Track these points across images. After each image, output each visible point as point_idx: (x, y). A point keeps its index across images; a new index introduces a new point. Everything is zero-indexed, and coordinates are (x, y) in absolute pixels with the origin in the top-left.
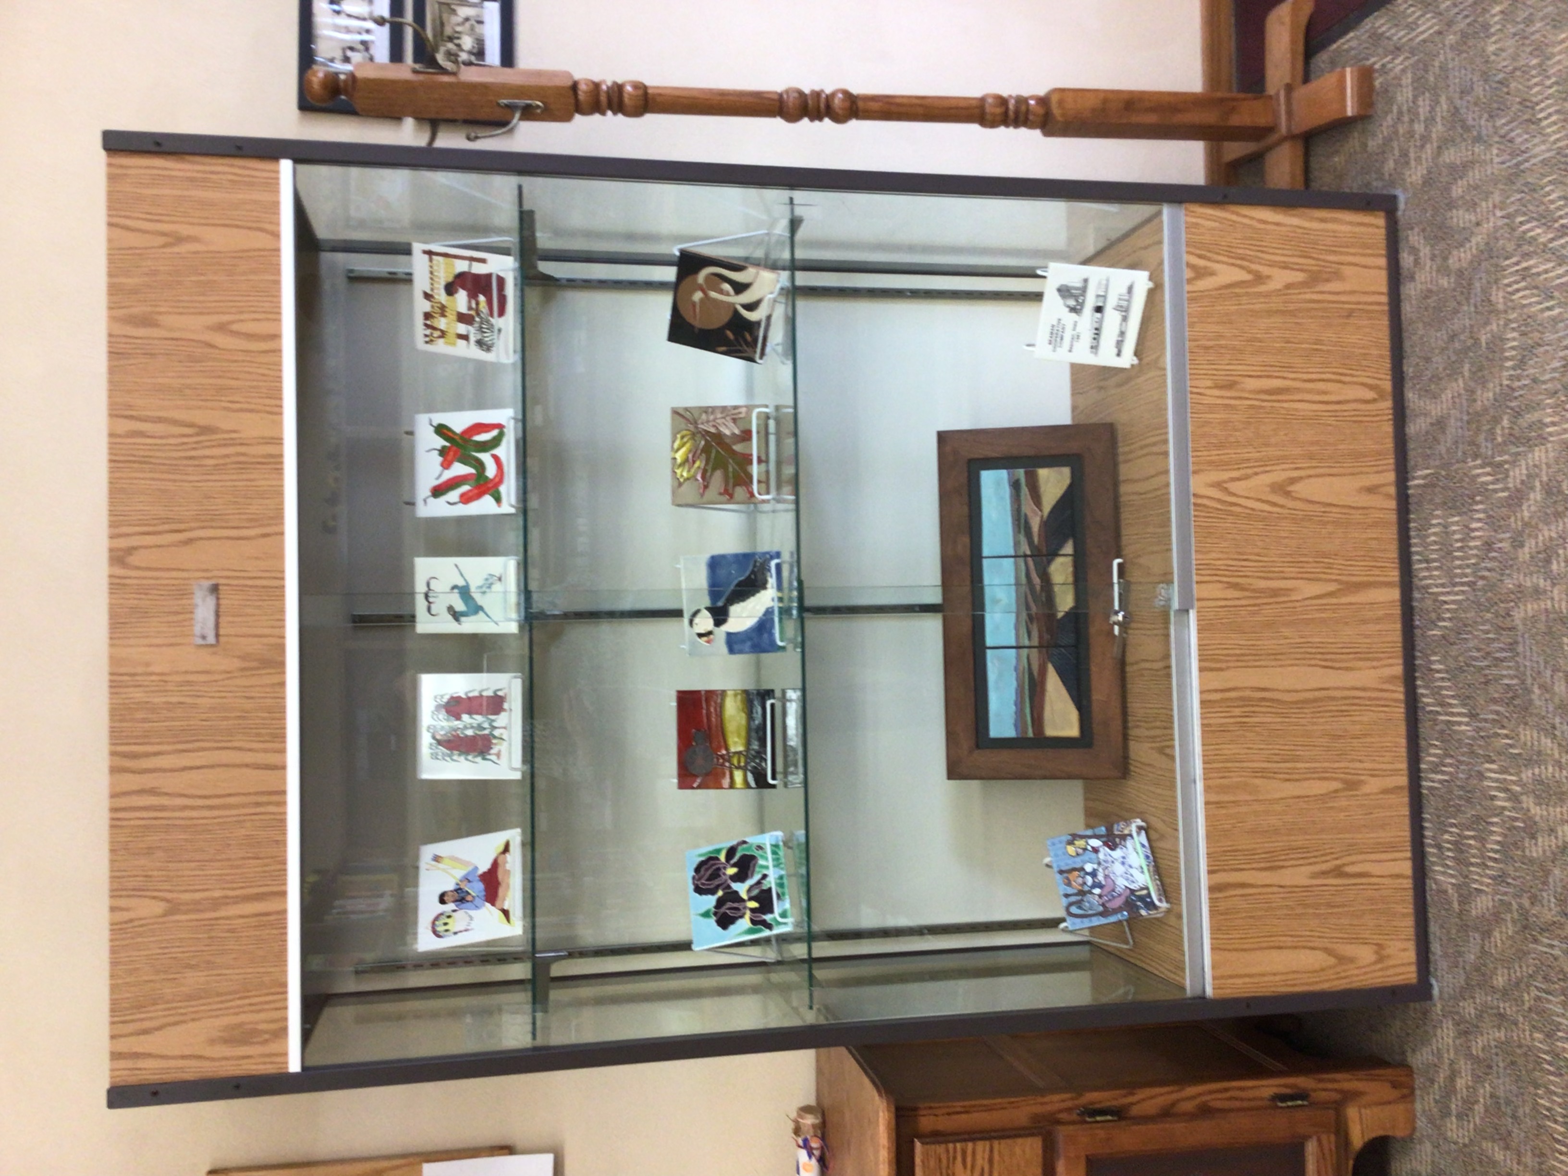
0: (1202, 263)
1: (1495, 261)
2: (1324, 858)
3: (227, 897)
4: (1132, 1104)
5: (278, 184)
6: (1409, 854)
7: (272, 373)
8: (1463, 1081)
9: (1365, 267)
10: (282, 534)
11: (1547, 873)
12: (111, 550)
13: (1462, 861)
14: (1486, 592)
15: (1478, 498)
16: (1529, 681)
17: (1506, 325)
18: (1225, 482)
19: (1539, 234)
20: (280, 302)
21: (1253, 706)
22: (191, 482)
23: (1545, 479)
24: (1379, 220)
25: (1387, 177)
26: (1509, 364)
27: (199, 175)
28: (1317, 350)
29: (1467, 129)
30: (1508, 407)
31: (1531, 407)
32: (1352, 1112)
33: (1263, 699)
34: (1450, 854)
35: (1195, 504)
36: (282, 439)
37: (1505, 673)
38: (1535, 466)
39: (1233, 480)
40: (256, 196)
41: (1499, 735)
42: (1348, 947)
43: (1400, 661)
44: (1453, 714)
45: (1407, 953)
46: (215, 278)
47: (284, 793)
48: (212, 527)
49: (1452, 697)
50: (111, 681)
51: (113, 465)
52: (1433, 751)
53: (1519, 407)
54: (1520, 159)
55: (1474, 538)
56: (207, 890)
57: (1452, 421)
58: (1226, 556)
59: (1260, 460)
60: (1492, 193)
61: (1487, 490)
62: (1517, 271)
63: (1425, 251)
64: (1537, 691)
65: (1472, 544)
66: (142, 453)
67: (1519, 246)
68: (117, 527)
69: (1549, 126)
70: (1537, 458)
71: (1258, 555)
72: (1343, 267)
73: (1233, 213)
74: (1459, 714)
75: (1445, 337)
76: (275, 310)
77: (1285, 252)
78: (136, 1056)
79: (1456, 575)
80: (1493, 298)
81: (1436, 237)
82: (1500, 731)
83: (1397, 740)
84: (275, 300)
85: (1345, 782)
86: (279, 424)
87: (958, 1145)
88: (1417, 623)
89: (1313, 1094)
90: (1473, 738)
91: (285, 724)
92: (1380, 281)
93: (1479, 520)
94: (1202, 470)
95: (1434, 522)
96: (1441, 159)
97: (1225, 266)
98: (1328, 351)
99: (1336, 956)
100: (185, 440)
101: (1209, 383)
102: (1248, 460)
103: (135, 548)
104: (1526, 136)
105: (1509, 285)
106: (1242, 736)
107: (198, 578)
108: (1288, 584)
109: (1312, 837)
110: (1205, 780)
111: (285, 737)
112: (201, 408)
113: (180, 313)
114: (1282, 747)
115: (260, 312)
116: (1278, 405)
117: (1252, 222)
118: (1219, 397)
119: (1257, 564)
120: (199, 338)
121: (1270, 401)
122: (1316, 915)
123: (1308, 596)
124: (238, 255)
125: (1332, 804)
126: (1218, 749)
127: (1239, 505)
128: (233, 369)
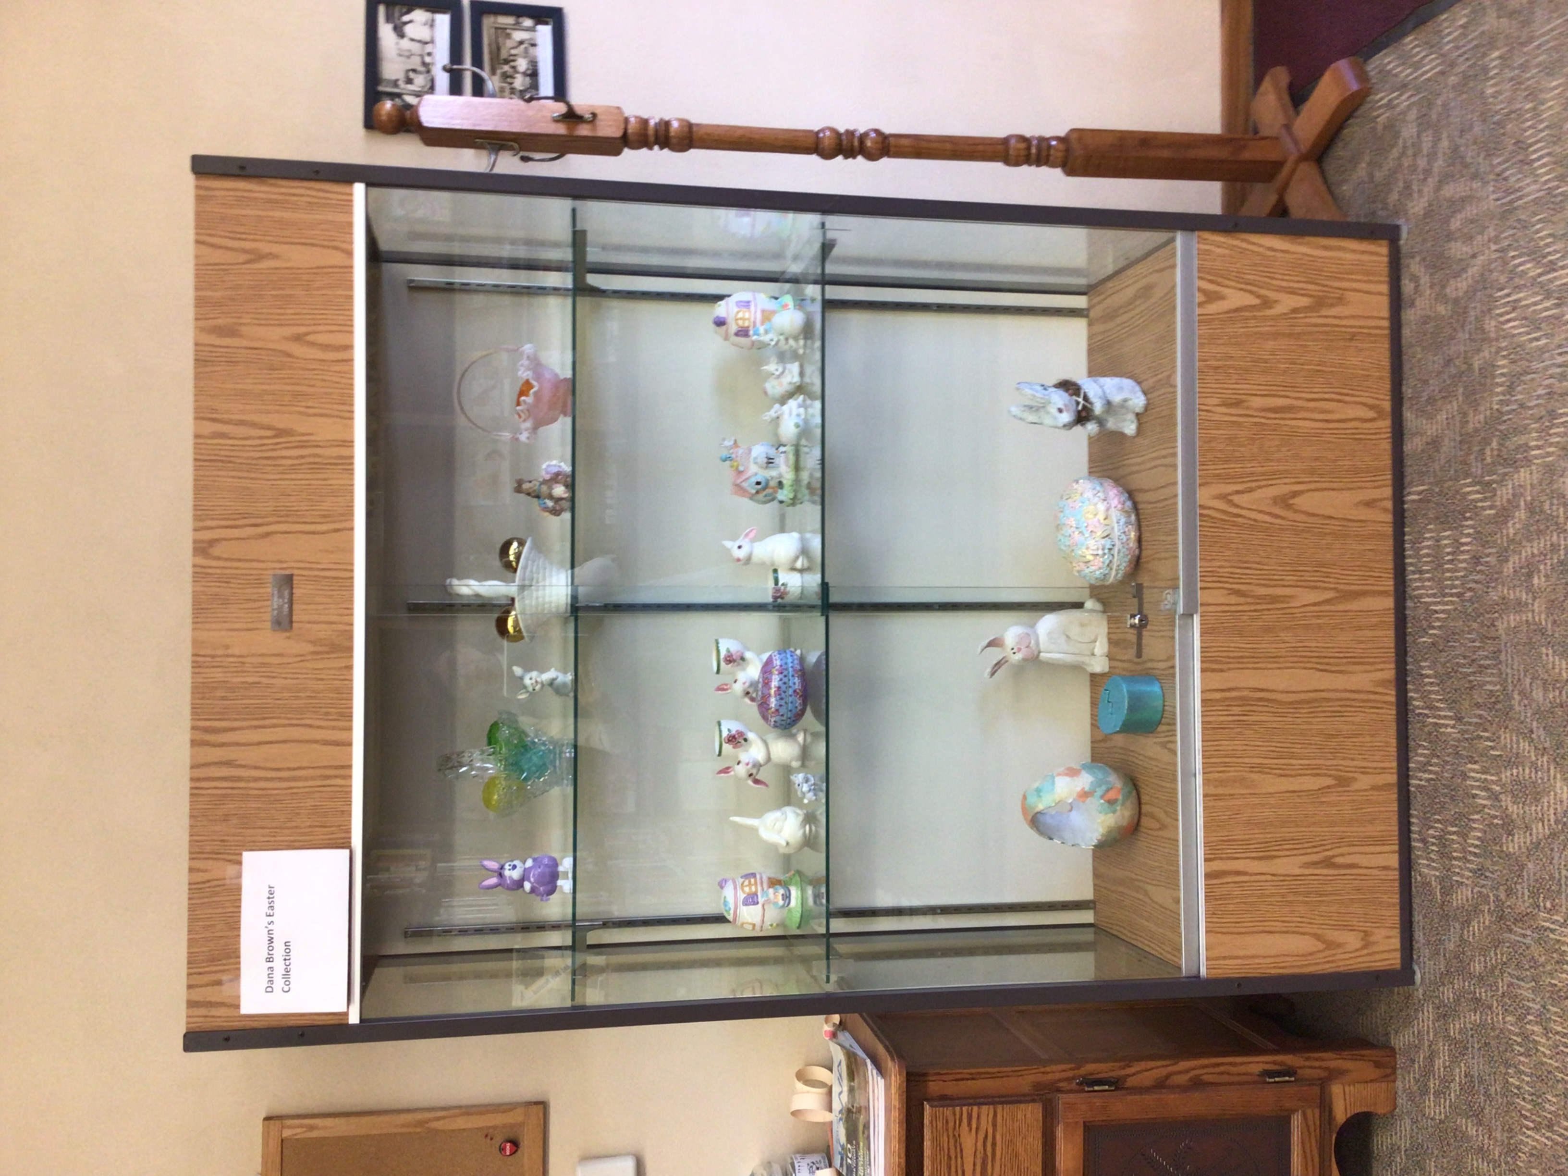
0: (1212, 287)
1: (1489, 292)
2: (1315, 850)
4: (1129, 1076)
5: (352, 206)
6: (1396, 848)
7: (343, 381)
8: (1441, 1061)
9: (1367, 292)
10: (352, 529)
11: (1522, 867)
12: (195, 542)
13: (1445, 854)
14: (1473, 603)
15: (1468, 515)
16: (1510, 688)
17: (1497, 353)
18: (1230, 494)
19: (1529, 269)
20: (352, 316)
21: (1251, 705)
22: (269, 480)
23: (1529, 498)
24: (1382, 249)
25: (1391, 207)
26: (1499, 390)
27: (281, 197)
28: (1319, 371)
29: (1466, 166)
30: (1497, 430)
31: (1517, 431)
32: (1336, 1089)
33: (1262, 699)
34: (1434, 848)
35: (1201, 515)
36: (352, 442)
37: (1488, 679)
38: (1520, 486)
39: (1238, 492)
40: (330, 217)
41: (1481, 737)
42: (1336, 933)
43: (1393, 666)
44: (1440, 717)
45: (1393, 940)
46: (293, 293)
47: (350, 767)
48: (288, 522)
49: (1441, 700)
50: (193, 662)
51: (198, 464)
52: (1420, 751)
53: (1507, 429)
54: (1513, 196)
55: (1462, 552)
57: (1446, 440)
58: (1228, 564)
59: (1263, 474)
60: (1488, 227)
61: (1476, 507)
62: (1508, 302)
63: (1425, 280)
64: (1517, 697)
65: (1461, 557)
66: (223, 453)
67: (1512, 279)
68: (200, 520)
69: (1541, 167)
70: (1522, 479)
71: (1259, 563)
72: (1345, 292)
73: (1243, 240)
74: (1445, 717)
75: (1441, 361)
76: (349, 323)
77: (1292, 278)
78: (210, 1004)
79: (1446, 587)
80: (1486, 327)
81: (1434, 266)
82: (1482, 734)
83: (1388, 740)
84: (348, 313)
85: (1335, 777)
86: (350, 428)
87: (965, 1109)
88: (1410, 630)
89: (1299, 1071)
90: (1459, 741)
91: (351, 704)
92: (1381, 306)
93: (1469, 535)
94: (1206, 483)
95: (1427, 535)
96: (1442, 192)
97: (1233, 291)
98: (1332, 372)
99: (1323, 942)
100: (264, 441)
101: (1216, 401)
102: (1253, 474)
103: (217, 540)
104: (1520, 176)
105: (1501, 315)
106: (1240, 733)
107: (274, 569)
108: (1287, 591)
109: (1304, 829)
110: (1204, 773)
111: (352, 716)
112: (278, 412)
113: (261, 325)
114: (1278, 745)
115: (335, 324)
116: (1282, 422)
117: (1261, 250)
118: (1226, 414)
119: (1259, 572)
120: (278, 347)
121: (1275, 419)
122: (1306, 903)
123: (1306, 603)
124: (315, 271)
125: (1324, 799)
126: (1217, 745)
127: (1243, 516)
128: (311, 377)
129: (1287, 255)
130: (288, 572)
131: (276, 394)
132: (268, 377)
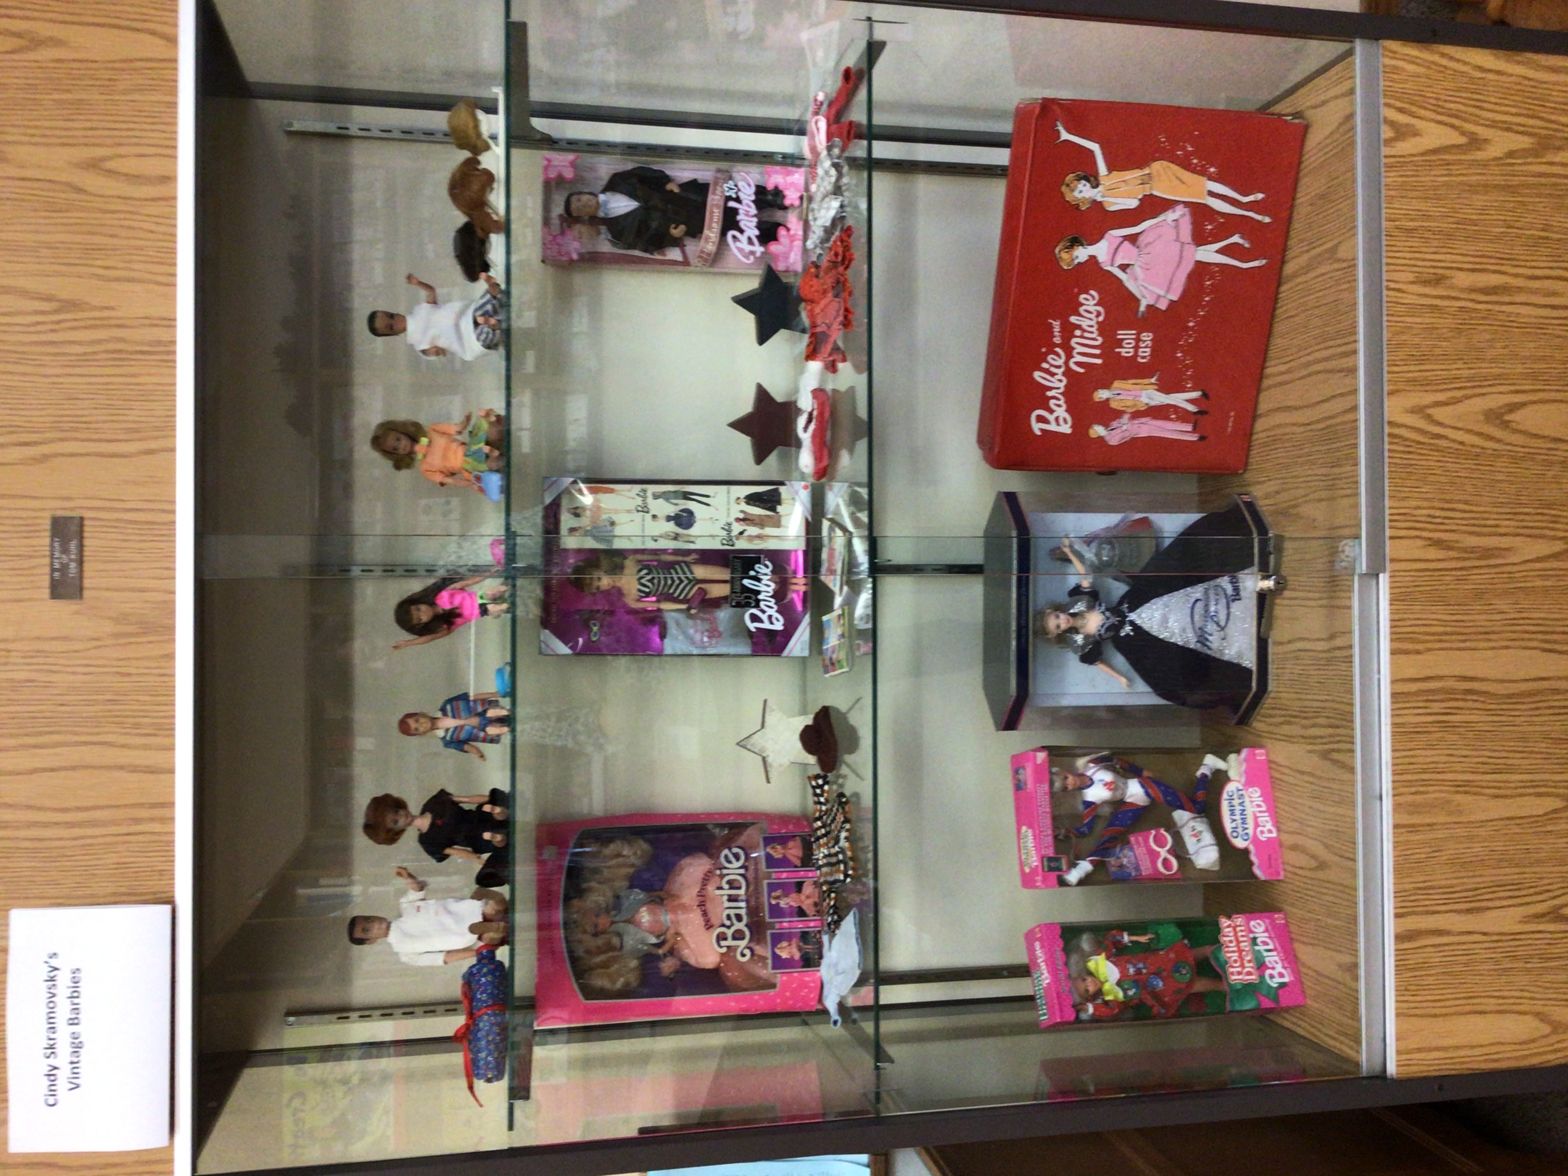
0: (1403, 119)
2: (1540, 898)
7: (162, 229)
10: (173, 450)
18: (1428, 407)
20: (176, 132)
21: (1457, 700)
22: (47, 376)
28: (1544, 238)
33: (1471, 692)
35: (1390, 435)
36: (175, 320)
39: (1437, 404)
46: (84, 97)
47: (171, 805)
48: (76, 439)
58: (1429, 504)
59: (1471, 379)
71: (1466, 502)
73: (1443, 55)
76: (167, 143)
77: (1506, 109)
86: (171, 299)
91: (174, 711)
94: (1397, 391)
97: (1432, 125)
98: (1559, 240)
99: (1548, 1024)
100: (40, 318)
101: (1411, 277)
102: (1457, 379)
106: (1442, 739)
107: (56, 509)
108: (1505, 542)
109: (1524, 870)
110: (1394, 796)
111: (174, 729)
112: (60, 274)
113: (35, 144)
114: (1494, 754)
115: (152, 145)
116: (1497, 308)
117: (1466, 68)
118: (1425, 295)
119: (1467, 515)
120: (62, 178)
121: (1487, 303)
122: (1529, 970)
123: (1527, 558)
124: (117, 65)
125: (1549, 828)
126: (1413, 756)
127: (1446, 438)
128: (109, 222)
129: (1504, 78)
130: (76, 514)
131: (57, 248)
132: (46, 221)
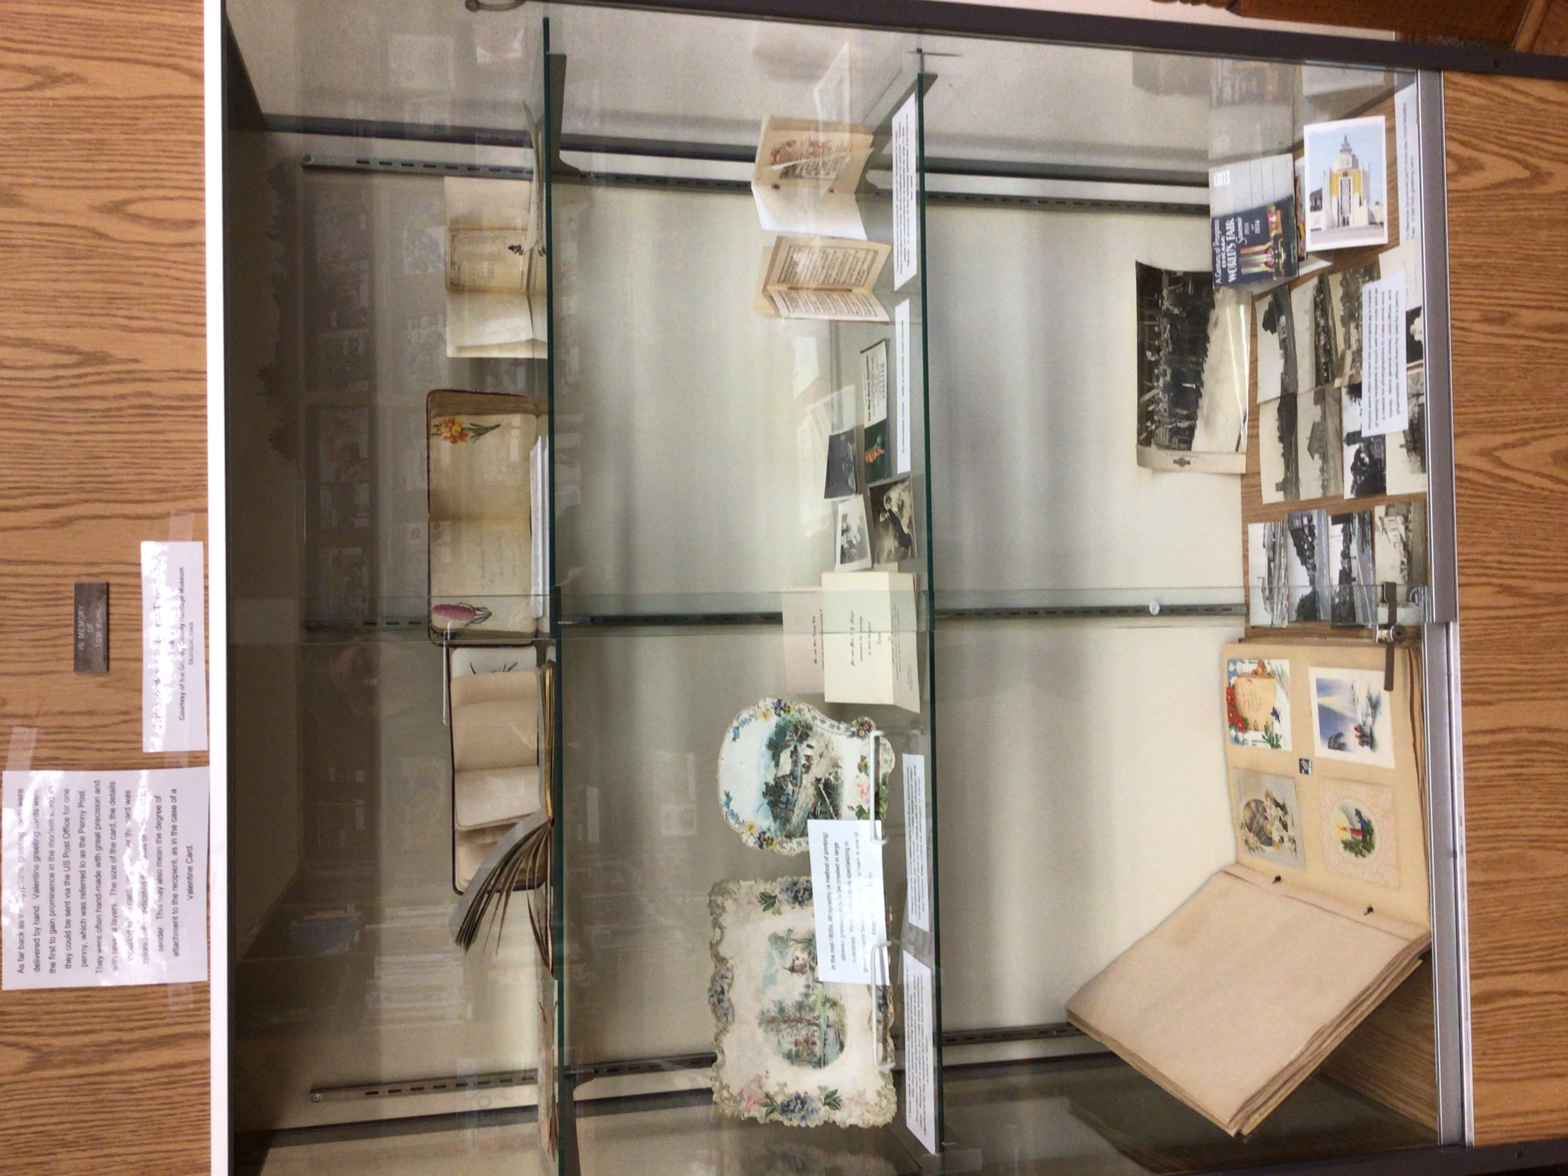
0: (1466, 152)
3: (120, 1042)
5: (200, 2)
7: (189, 276)
10: (205, 510)
18: (1496, 449)
20: (202, 174)
21: (1533, 752)
22: (69, 434)
33: (1544, 743)
35: (1458, 478)
36: (205, 372)
39: (1506, 446)
40: (167, 18)
46: (107, 137)
48: (100, 501)
56: (91, 1032)
58: (1496, 550)
59: (1537, 420)
71: (1536, 548)
73: (1505, 86)
76: (196, 184)
84: (195, 169)
86: (201, 351)
97: (1496, 158)
100: (61, 372)
101: (1476, 315)
102: (1526, 419)
106: (1517, 793)
107: (79, 575)
110: (1467, 852)
112: (81, 325)
113: (54, 187)
115: (177, 188)
116: (1562, 346)
117: (1531, 101)
118: (1491, 334)
119: (1537, 561)
120: (81, 222)
121: (1554, 341)
124: (140, 103)
127: (1514, 481)
128: (134, 269)
129: (1563, 109)
130: (103, 580)
131: (78, 297)
132: (66, 269)
